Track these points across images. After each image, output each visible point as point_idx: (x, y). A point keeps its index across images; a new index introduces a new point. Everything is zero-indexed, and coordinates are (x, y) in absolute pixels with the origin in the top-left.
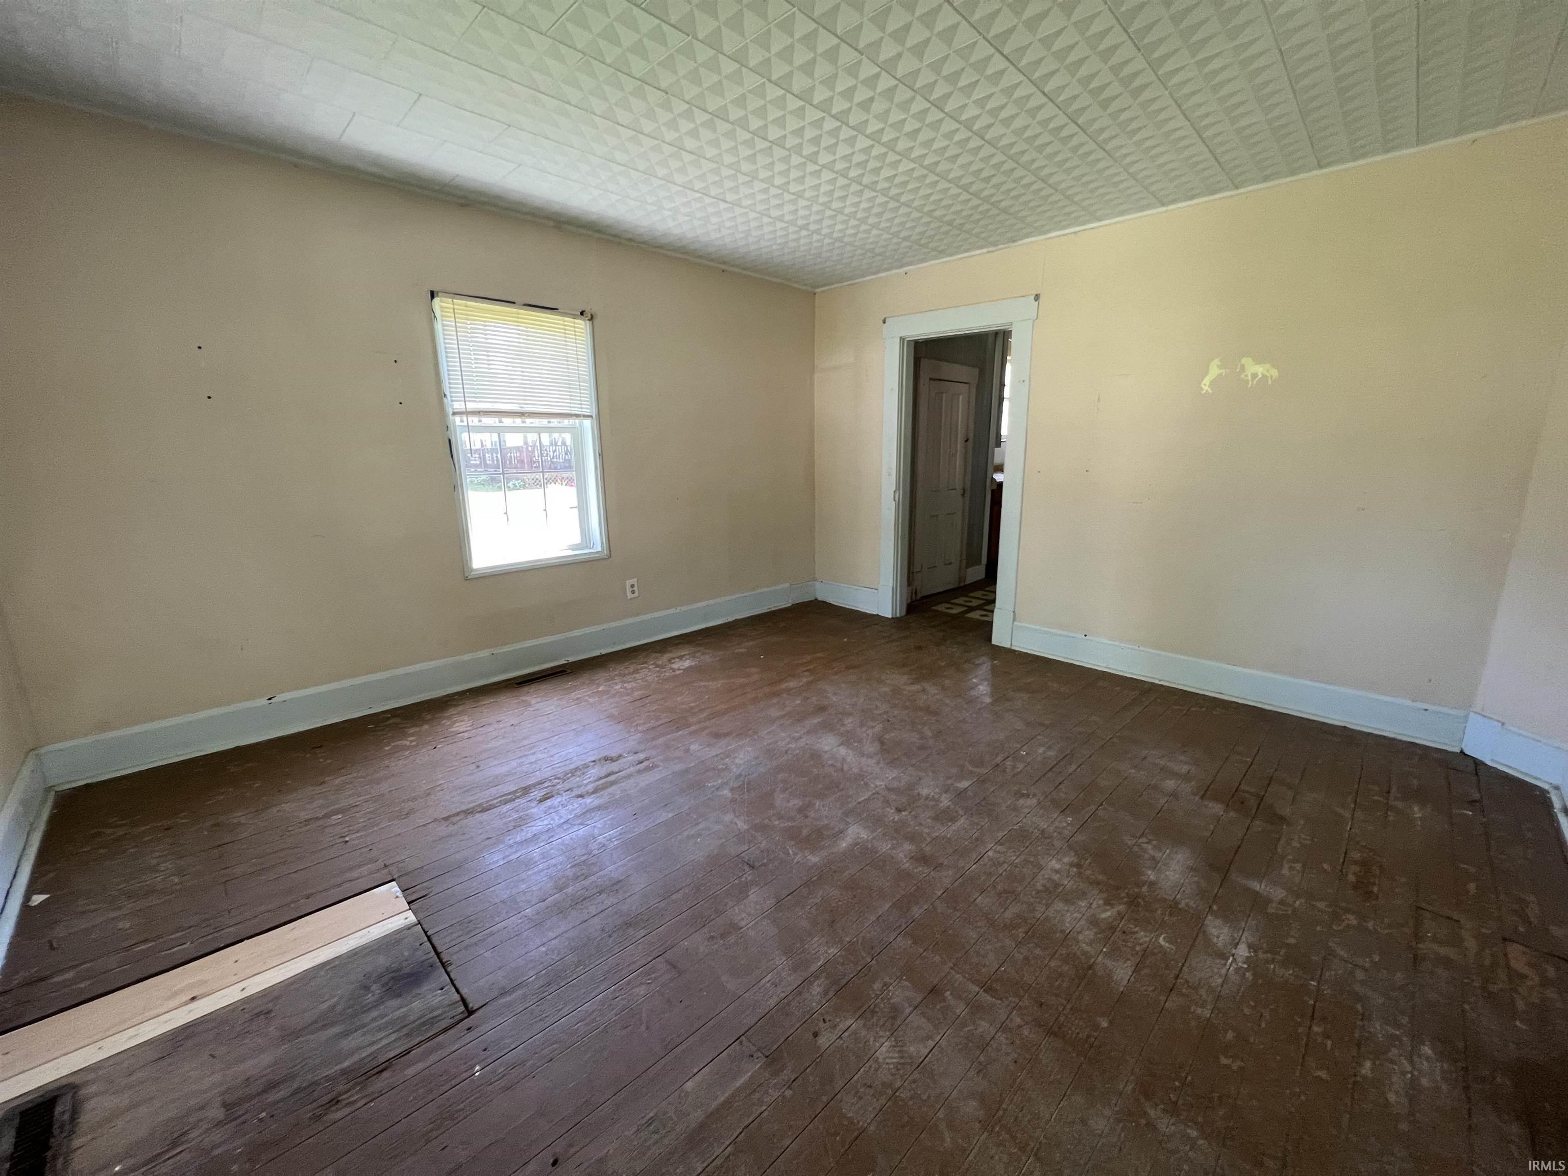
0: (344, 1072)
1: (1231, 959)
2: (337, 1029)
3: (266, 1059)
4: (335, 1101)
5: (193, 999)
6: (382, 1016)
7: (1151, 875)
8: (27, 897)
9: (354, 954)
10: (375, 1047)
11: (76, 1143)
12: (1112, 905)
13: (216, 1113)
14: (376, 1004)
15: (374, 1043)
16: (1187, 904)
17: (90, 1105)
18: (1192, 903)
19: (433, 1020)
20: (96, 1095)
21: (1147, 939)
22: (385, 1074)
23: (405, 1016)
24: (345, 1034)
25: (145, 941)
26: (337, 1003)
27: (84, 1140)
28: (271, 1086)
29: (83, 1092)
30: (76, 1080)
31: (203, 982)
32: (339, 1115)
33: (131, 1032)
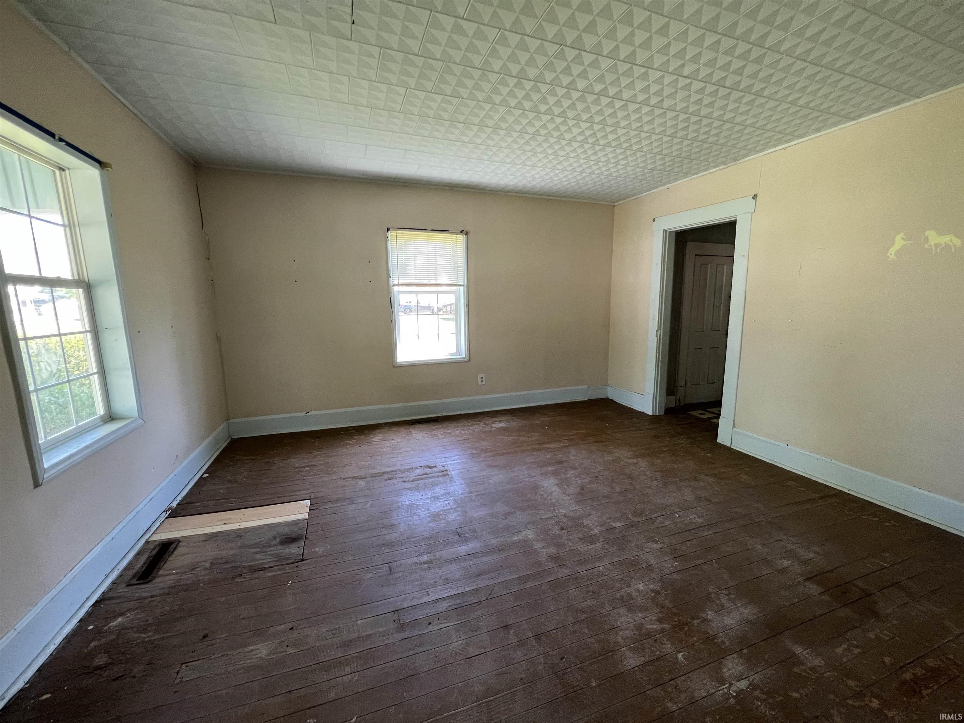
0: (250, 566)
1: (727, 685)
2: (258, 550)
3: (232, 552)
4: (241, 575)
5: (225, 524)
6: (273, 551)
7: (710, 615)
8: (203, 474)
9: (279, 524)
10: (263, 561)
11: (170, 559)
12: (661, 623)
13: (207, 565)
14: (276, 545)
15: (264, 559)
16: (723, 642)
17: (179, 549)
18: (727, 643)
19: (288, 559)
20: (183, 546)
21: (670, 651)
22: (261, 572)
23: (281, 553)
24: (258, 553)
25: (224, 499)
26: (263, 541)
27: (172, 559)
28: (227, 562)
29: (180, 544)
30: (181, 539)
31: (230, 519)
32: (239, 580)
33: (203, 529)
